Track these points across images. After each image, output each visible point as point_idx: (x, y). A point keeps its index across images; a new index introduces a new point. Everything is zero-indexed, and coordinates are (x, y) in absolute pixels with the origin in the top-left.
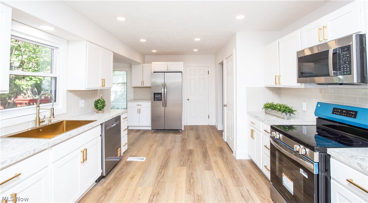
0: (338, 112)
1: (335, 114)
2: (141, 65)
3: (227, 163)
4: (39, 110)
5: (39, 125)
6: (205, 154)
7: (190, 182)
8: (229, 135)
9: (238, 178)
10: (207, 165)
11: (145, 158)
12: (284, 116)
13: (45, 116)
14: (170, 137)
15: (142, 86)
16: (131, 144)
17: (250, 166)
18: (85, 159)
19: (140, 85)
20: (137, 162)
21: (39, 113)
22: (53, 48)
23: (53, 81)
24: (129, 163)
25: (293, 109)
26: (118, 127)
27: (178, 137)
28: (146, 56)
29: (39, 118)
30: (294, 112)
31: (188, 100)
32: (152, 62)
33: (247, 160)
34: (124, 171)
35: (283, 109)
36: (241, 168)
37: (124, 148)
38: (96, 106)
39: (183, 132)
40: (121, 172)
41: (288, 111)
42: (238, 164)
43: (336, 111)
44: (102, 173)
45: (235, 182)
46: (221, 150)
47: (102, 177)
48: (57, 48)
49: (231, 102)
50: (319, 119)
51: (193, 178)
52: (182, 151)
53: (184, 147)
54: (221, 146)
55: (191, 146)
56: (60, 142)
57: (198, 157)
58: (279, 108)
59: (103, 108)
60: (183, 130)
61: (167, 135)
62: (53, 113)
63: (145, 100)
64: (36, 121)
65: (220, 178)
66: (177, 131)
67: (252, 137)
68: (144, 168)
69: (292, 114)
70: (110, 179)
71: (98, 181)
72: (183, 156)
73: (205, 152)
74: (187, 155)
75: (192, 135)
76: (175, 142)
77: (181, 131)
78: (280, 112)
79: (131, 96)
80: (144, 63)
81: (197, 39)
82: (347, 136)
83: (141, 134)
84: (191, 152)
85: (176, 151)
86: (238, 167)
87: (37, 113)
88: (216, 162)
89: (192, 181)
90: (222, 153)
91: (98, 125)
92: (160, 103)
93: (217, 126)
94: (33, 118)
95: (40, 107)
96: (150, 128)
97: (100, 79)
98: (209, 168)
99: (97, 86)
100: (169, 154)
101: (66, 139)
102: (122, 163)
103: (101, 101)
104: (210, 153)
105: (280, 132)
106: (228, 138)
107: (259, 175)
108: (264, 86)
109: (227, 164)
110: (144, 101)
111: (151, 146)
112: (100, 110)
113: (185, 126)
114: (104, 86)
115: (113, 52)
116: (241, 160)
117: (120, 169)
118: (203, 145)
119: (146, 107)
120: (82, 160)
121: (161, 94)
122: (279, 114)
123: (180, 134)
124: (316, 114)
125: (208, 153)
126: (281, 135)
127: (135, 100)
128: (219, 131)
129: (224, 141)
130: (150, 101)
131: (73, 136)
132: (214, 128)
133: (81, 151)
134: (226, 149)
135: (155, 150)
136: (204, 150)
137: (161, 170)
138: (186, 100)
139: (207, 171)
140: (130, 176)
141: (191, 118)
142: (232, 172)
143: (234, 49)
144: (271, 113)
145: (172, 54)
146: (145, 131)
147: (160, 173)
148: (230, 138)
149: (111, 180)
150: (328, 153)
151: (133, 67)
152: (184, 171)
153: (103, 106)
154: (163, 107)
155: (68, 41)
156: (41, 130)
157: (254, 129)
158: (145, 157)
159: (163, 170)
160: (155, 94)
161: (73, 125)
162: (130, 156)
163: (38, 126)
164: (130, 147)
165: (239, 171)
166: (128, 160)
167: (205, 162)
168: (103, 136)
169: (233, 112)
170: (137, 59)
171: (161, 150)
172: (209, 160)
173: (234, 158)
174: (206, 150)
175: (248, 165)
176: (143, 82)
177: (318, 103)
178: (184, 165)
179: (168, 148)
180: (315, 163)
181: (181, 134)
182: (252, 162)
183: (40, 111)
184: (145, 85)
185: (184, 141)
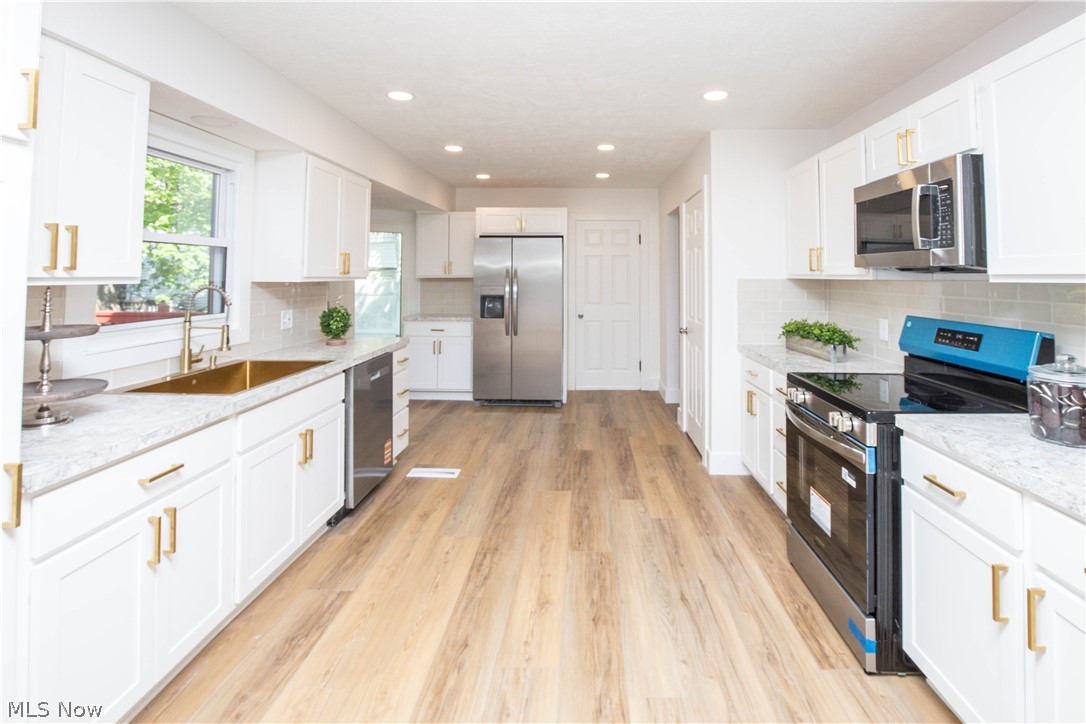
0: (946, 338)
1: (939, 343)
2: (445, 216)
3: (683, 482)
4: (190, 329)
5: (190, 368)
6: (625, 463)
7: (580, 524)
8: (694, 413)
9: (710, 517)
10: (628, 487)
11: (457, 472)
12: (829, 352)
13: (203, 347)
14: (528, 419)
15: (447, 276)
16: (417, 437)
17: (747, 492)
18: (308, 457)
19: (440, 274)
20: (436, 479)
21: (189, 337)
22: (217, 172)
23: (218, 258)
24: (416, 481)
25: (854, 335)
26: (387, 382)
27: (551, 420)
28: (459, 191)
29: (190, 351)
30: (854, 343)
31: (581, 317)
32: (478, 209)
33: (741, 477)
34: (402, 500)
35: (826, 335)
36: (722, 496)
37: (399, 444)
38: (326, 327)
39: (566, 409)
40: (393, 503)
41: (841, 340)
42: (713, 488)
43: (943, 337)
44: (345, 501)
45: (699, 526)
46: (671, 453)
47: (345, 513)
48: (228, 170)
49: (699, 320)
50: (911, 359)
51: (588, 517)
52: (561, 455)
53: (566, 446)
54: (671, 444)
55: (585, 442)
56: (256, 403)
57: (604, 468)
58: (817, 332)
59: (344, 332)
60: (565, 401)
61: (519, 415)
62: (228, 338)
63: (456, 316)
64: (181, 358)
65: (662, 517)
66: (547, 405)
67: (750, 411)
68: (455, 494)
69: (848, 349)
70: (367, 518)
71: (334, 522)
72: (564, 467)
73: (626, 457)
74: (575, 463)
75: (590, 414)
76: (542, 433)
77: (557, 405)
78: (820, 344)
79: (414, 306)
80: (453, 209)
81: (606, 148)
82: (959, 394)
83: (444, 413)
84: (585, 458)
85: (545, 454)
86: (711, 493)
87: (184, 339)
88: (653, 481)
89: (585, 522)
90: (672, 461)
91: (337, 372)
92: (499, 325)
93: (664, 392)
94: (175, 350)
95: (193, 324)
96: (469, 398)
97: (338, 254)
98: (635, 494)
99: (329, 271)
100: (523, 462)
101: (268, 399)
102: (395, 482)
103: (339, 312)
104: (639, 459)
105: (808, 388)
106: (691, 420)
107: (766, 510)
108: (785, 276)
109: (683, 486)
110: (453, 319)
111: (474, 442)
112: (336, 336)
113: (570, 393)
114: (348, 273)
115: (371, 180)
116: (724, 476)
117: (390, 497)
118: (622, 439)
119: (459, 335)
120: (302, 459)
121: (502, 298)
122: (818, 349)
123: (555, 413)
124: (903, 346)
125: (632, 459)
126: (808, 396)
127: (425, 316)
128: (669, 405)
129: (681, 432)
130: (470, 319)
131: (284, 392)
132: (654, 397)
133: (301, 435)
134: (685, 451)
135: (486, 450)
136: (623, 453)
137: (502, 499)
138: (573, 318)
139: (627, 502)
140: (419, 511)
141: (590, 369)
142: (695, 505)
143: (706, 177)
144: (799, 347)
145: (535, 186)
146: (454, 406)
147: (498, 505)
148: (697, 420)
149: (368, 521)
150: (897, 425)
151: (421, 221)
152: (565, 502)
153: (345, 327)
154: (507, 334)
155: (257, 152)
156: (194, 382)
157: (754, 390)
158: (457, 467)
159: (509, 499)
160: (484, 298)
161: (269, 371)
162: (417, 466)
163: (186, 371)
164: (414, 443)
165: (715, 504)
166: (410, 475)
167: (623, 482)
168: (349, 402)
169: (701, 348)
170: (434, 197)
171: (500, 453)
172: (636, 476)
173: (704, 472)
174: (628, 453)
175: (741, 489)
176: (450, 264)
177: (909, 318)
178: (566, 486)
179: (521, 447)
180: (867, 449)
181: (559, 412)
182: (752, 483)
183: (194, 333)
184: (456, 273)
185: (566, 430)
